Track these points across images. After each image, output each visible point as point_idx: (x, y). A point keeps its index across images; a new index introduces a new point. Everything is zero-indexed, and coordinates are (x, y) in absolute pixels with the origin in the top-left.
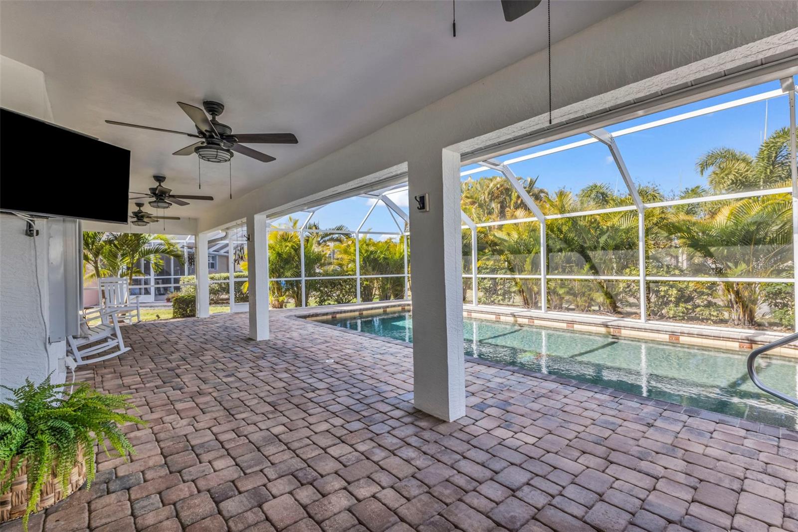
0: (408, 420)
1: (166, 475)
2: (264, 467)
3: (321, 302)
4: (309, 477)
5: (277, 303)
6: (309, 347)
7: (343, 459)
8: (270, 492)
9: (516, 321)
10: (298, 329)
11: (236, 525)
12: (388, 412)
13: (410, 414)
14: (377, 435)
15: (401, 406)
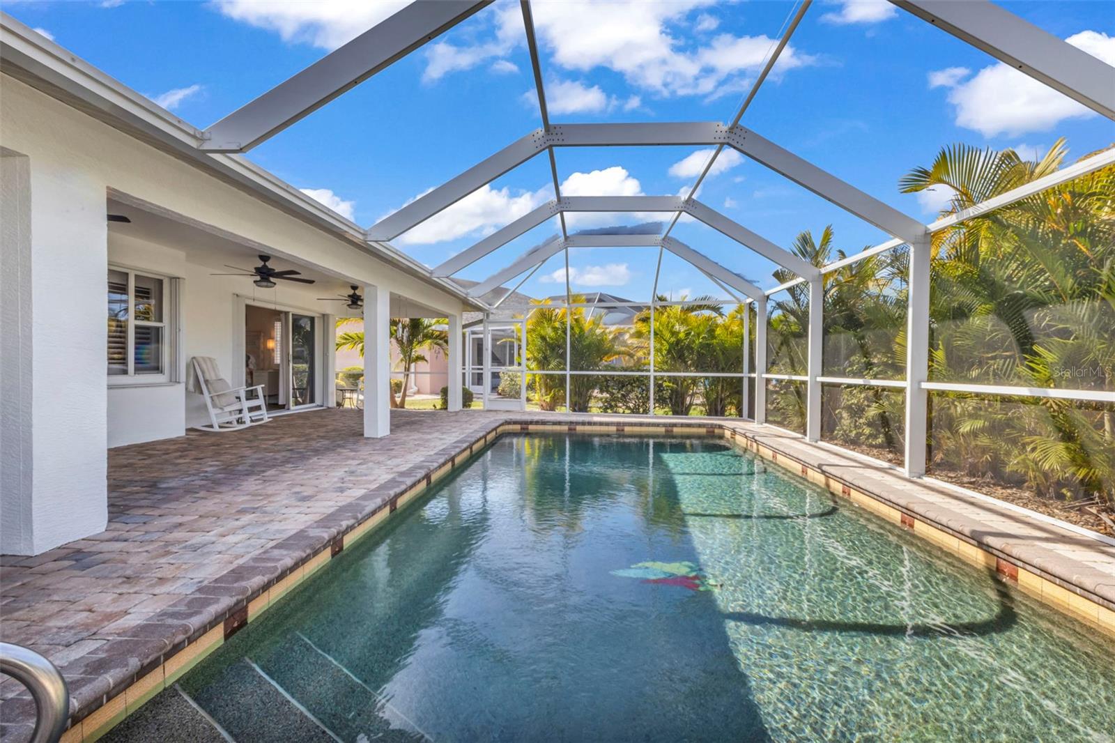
5: (543, 403)
9: (828, 485)
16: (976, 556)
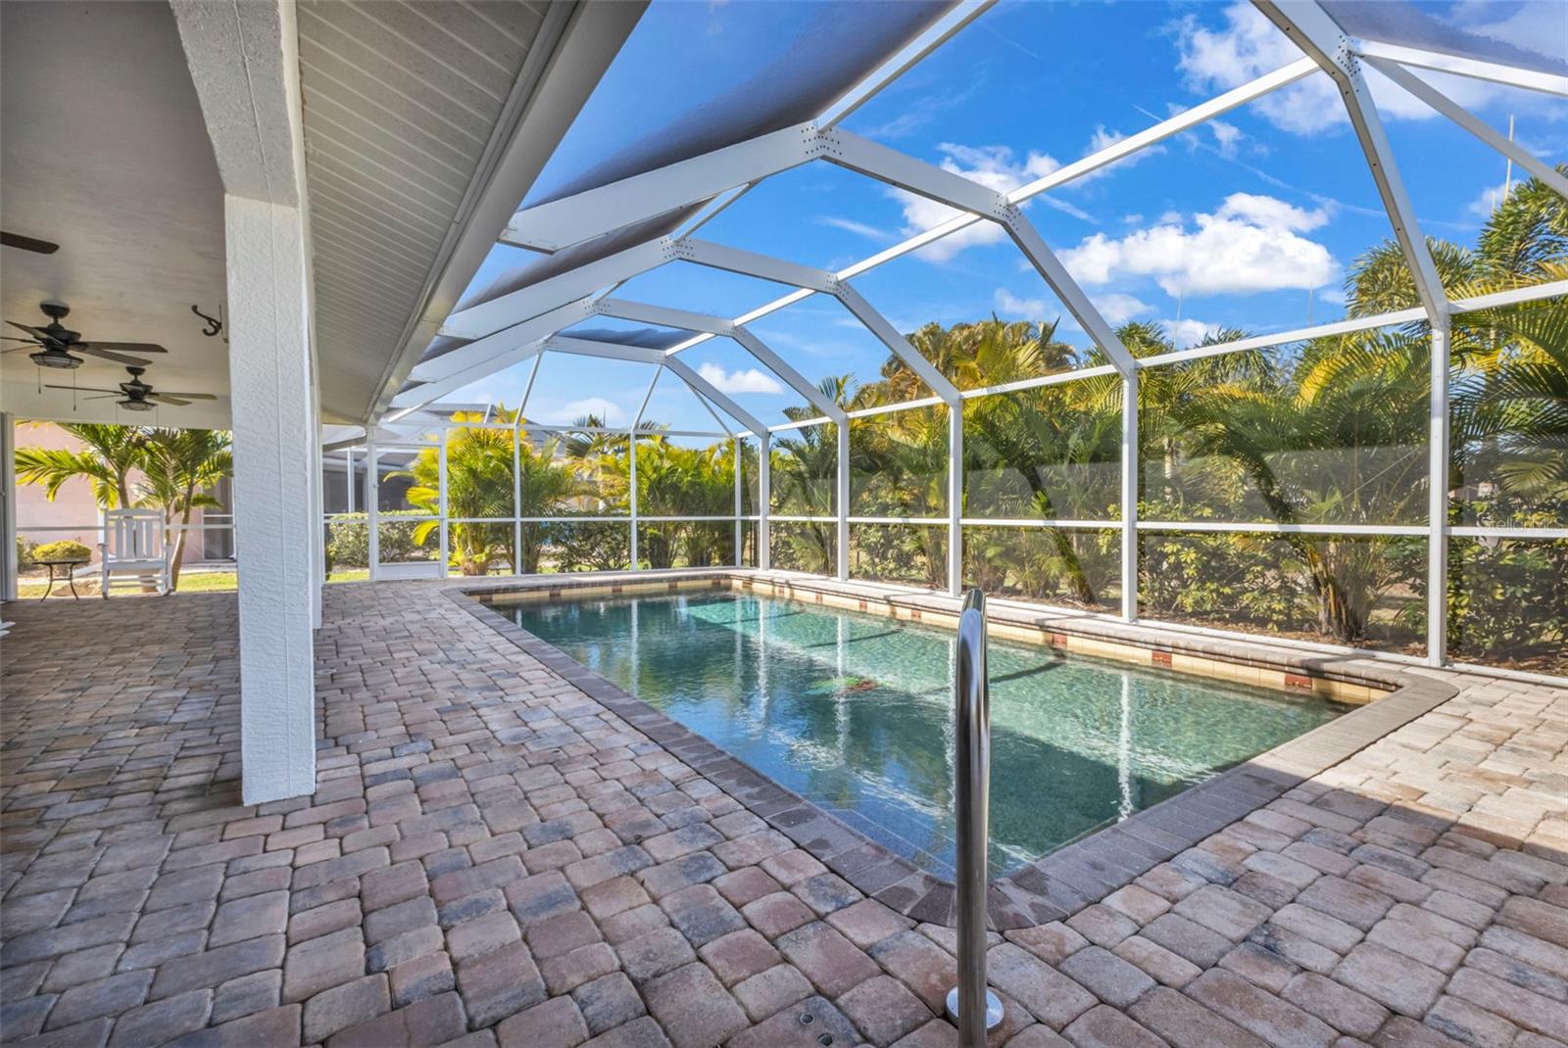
3: (562, 567)
5: (471, 566)
9: (894, 613)
16: (1037, 636)
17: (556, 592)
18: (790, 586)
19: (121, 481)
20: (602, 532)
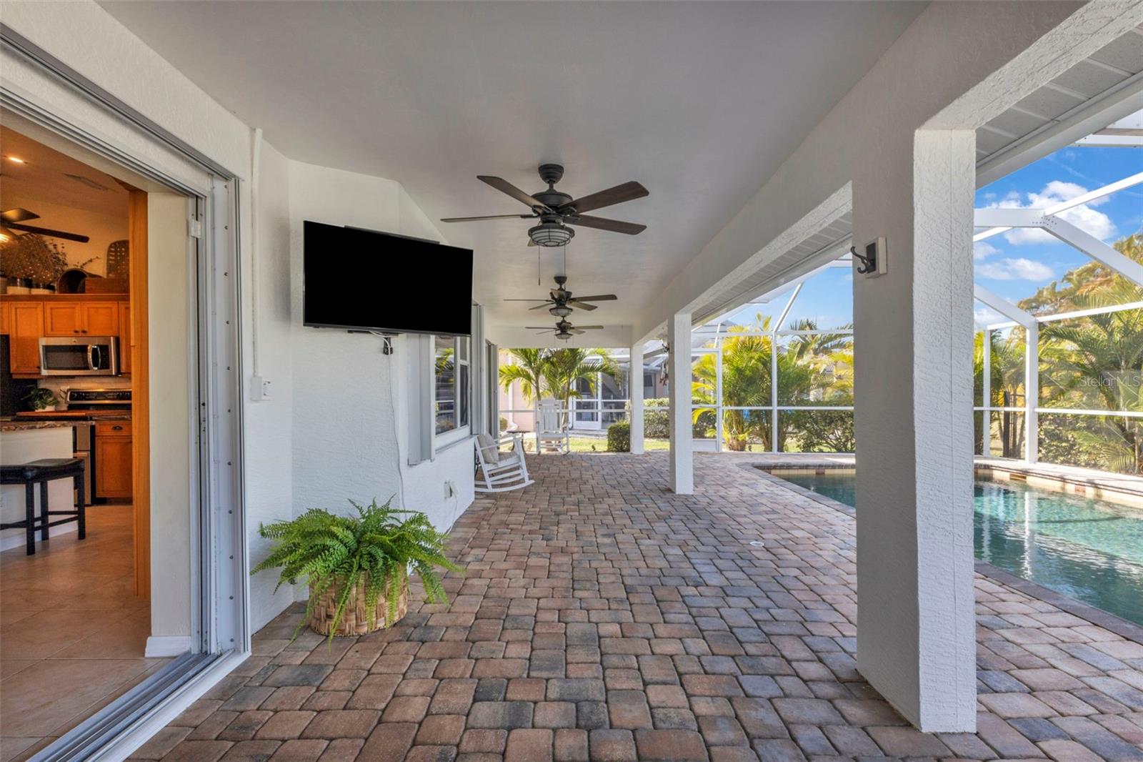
0: (828, 690)
1: (461, 641)
2: (553, 676)
3: (807, 447)
4: (594, 718)
5: (735, 442)
6: (741, 516)
7: (659, 713)
8: (534, 716)
10: (743, 485)
11: (468, 742)
12: (797, 660)
13: (838, 680)
14: (747, 696)
15: (829, 659)
17: (821, 471)
18: (1096, 486)
19: (537, 382)
20: (842, 419)
